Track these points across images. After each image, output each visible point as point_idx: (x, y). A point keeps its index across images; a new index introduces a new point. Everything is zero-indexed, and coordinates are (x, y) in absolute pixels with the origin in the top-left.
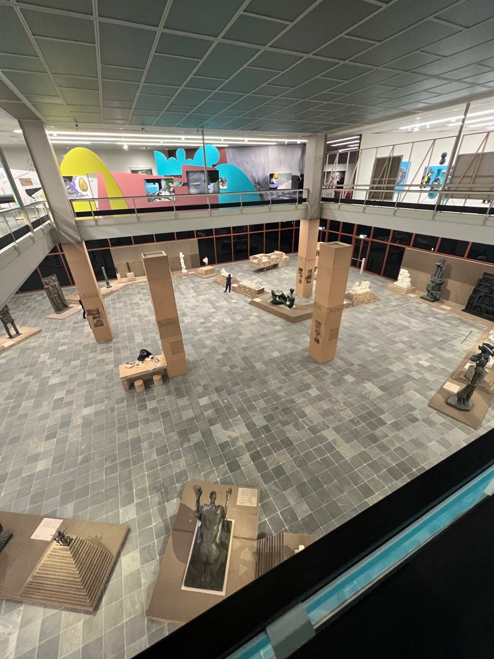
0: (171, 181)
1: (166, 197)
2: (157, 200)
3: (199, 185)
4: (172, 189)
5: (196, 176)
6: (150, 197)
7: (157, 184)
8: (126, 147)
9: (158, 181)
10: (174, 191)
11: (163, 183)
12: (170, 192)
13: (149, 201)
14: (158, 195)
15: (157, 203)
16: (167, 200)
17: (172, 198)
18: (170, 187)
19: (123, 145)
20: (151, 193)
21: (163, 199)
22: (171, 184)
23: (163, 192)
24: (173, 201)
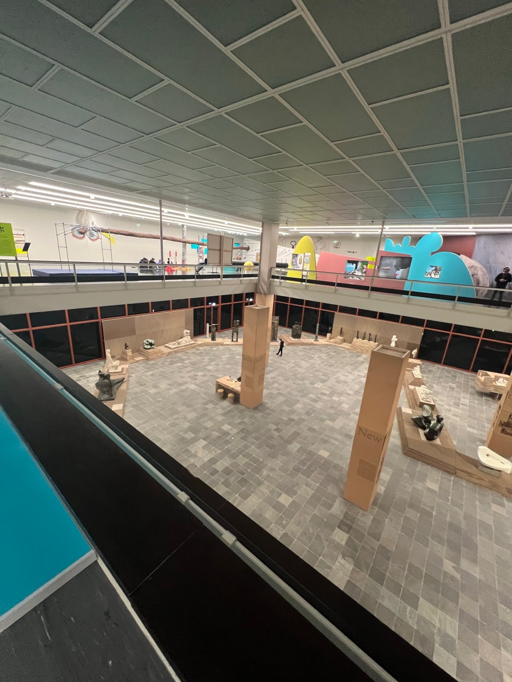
0: (366, 263)
1: (358, 276)
2: (351, 278)
3: (389, 269)
4: (364, 270)
5: (388, 261)
6: (346, 275)
7: (355, 265)
8: (357, 236)
9: (356, 262)
10: (365, 273)
11: (359, 264)
12: (362, 273)
13: (345, 278)
14: (353, 274)
15: (351, 280)
16: (358, 279)
17: (362, 278)
18: (363, 268)
19: (355, 234)
20: (348, 272)
21: (355, 278)
22: (365, 266)
23: (357, 272)
24: (363, 281)
